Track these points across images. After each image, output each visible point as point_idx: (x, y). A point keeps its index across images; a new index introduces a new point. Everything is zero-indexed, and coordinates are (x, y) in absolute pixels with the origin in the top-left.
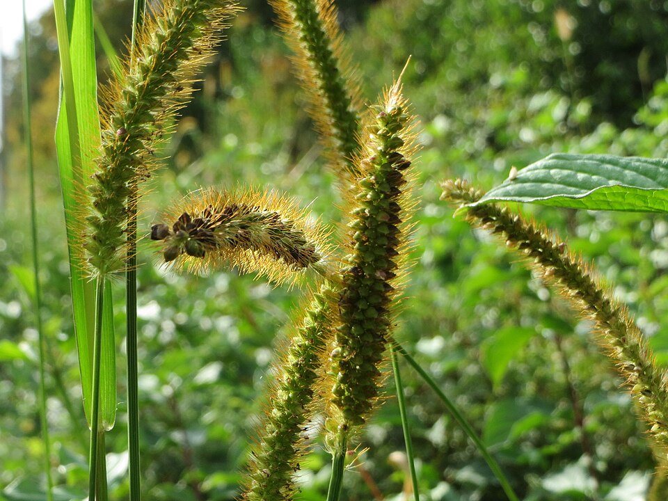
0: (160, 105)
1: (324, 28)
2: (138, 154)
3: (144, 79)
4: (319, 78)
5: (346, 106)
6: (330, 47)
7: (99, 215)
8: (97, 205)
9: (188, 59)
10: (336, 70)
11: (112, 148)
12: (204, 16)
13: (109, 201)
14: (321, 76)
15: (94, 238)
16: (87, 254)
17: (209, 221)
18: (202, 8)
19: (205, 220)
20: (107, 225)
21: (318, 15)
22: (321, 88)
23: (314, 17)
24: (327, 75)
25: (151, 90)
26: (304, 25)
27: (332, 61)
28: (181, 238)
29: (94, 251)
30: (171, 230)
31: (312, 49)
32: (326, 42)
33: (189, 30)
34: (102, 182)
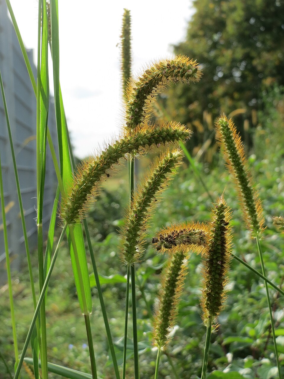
0: (149, 206)
1: (238, 153)
2: (142, 222)
3: (144, 197)
4: (236, 173)
5: (247, 184)
6: (241, 161)
7: (128, 243)
8: (127, 240)
9: (159, 190)
10: (243, 170)
11: (133, 220)
12: (164, 176)
13: (132, 238)
14: (237, 172)
15: (126, 251)
16: (124, 257)
17: (173, 236)
18: (164, 173)
19: (172, 235)
20: (131, 246)
21: (236, 148)
22: (237, 177)
23: (234, 149)
24: (239, 172)
25: (146, 201)
26: (230, 152)
27: (241, 166)
28: (162, 242)
29: (126, 255)
30: (159, 239)
31: (233, 161)
32: (239, 159)
33: (159, 181)
34: (129, 232)
